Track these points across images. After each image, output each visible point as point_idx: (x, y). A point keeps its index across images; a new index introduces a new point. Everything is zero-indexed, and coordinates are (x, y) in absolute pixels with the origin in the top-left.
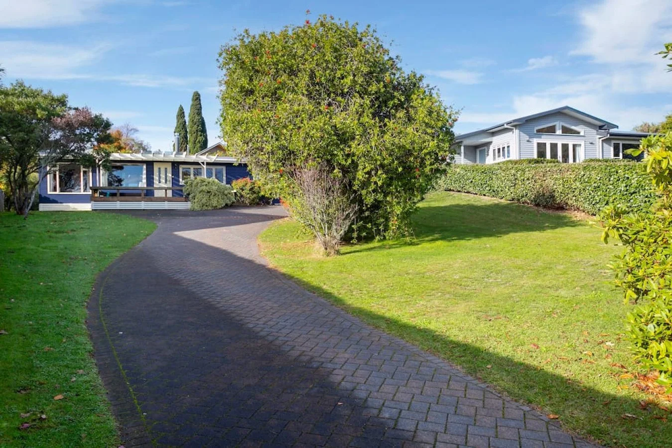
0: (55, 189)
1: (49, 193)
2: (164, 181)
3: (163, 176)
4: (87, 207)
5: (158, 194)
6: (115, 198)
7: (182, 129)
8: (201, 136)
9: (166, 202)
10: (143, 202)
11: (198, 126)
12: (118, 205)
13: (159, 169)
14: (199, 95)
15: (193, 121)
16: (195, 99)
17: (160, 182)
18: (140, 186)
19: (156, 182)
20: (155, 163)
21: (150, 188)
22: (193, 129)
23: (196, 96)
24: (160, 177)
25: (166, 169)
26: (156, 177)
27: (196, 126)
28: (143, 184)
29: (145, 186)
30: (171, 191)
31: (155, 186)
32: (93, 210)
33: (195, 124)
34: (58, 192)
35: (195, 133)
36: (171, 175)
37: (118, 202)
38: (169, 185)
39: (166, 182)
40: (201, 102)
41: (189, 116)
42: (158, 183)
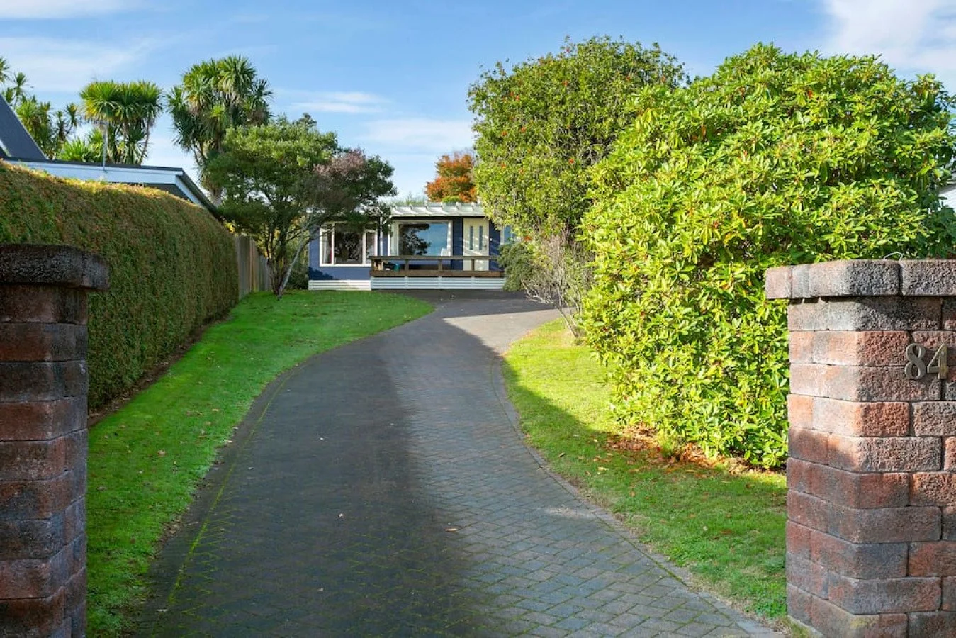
0: (329, 262)
1: (321, 265)
2: (477, 246)
3: (476, 239)
4: (365, 285)
5: (467, 266)
6: (402, 273)
9: (473, 279)
10: (440, 278)
12: (407, 282)
13: (472, 228)
17: (471, 248)
18: (442, 255)
19: (466, 248)
20: (465, 220)
21: (456, 258)
24: (472, 241)
25: (481, 228)
26: (466, 241)
28: (446, 252)
29: (449, 254)
30: (488, 261)
31: (465, 254)
32: (373, 289)
34: (332, 265)
36: (487, 238)
37: (406, 278)
38: (486, 252)
39: (480, 248)
42: (468, 249)
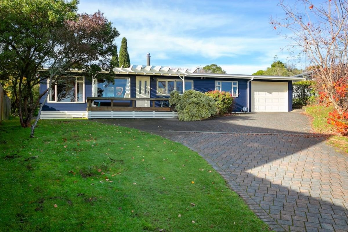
0: (53, 99)
1: (48, 102)
2: (144, 92)
3: (143, 88)
4: (84, 115)
5: (139, 104)
6: (109, 108)
7: (116, 60)
8: (127, 64)
9: (154, 112)
10: (134, 112)
11: (125, 58)
12: (112, 114)
13: (140, 82)
14: (126, 40)
15: (122, 55)
16: (123, 42)
17: (140, 93)
18: (125, 97)
19: (137, 93)
20: (137, 77)
21: (132, 99)
22: (122, 60)
23: (124, 40)
24: (140, 89)
25: (146, 82)
26: (137, 89)
27: (124, 58)
28: (128, 95)
29: (130, 97)
30: (150, 101)
31: (137, 97)
32: (89, 119)
33: (123, 57)
34: (56, 102)
35: (123, 62)
36: (149, 87)
37: (112, 112)
38: (148, 96)
39: (145, 93)
40: (127, 44)
41: (120, 52)
42: (139, 93)
